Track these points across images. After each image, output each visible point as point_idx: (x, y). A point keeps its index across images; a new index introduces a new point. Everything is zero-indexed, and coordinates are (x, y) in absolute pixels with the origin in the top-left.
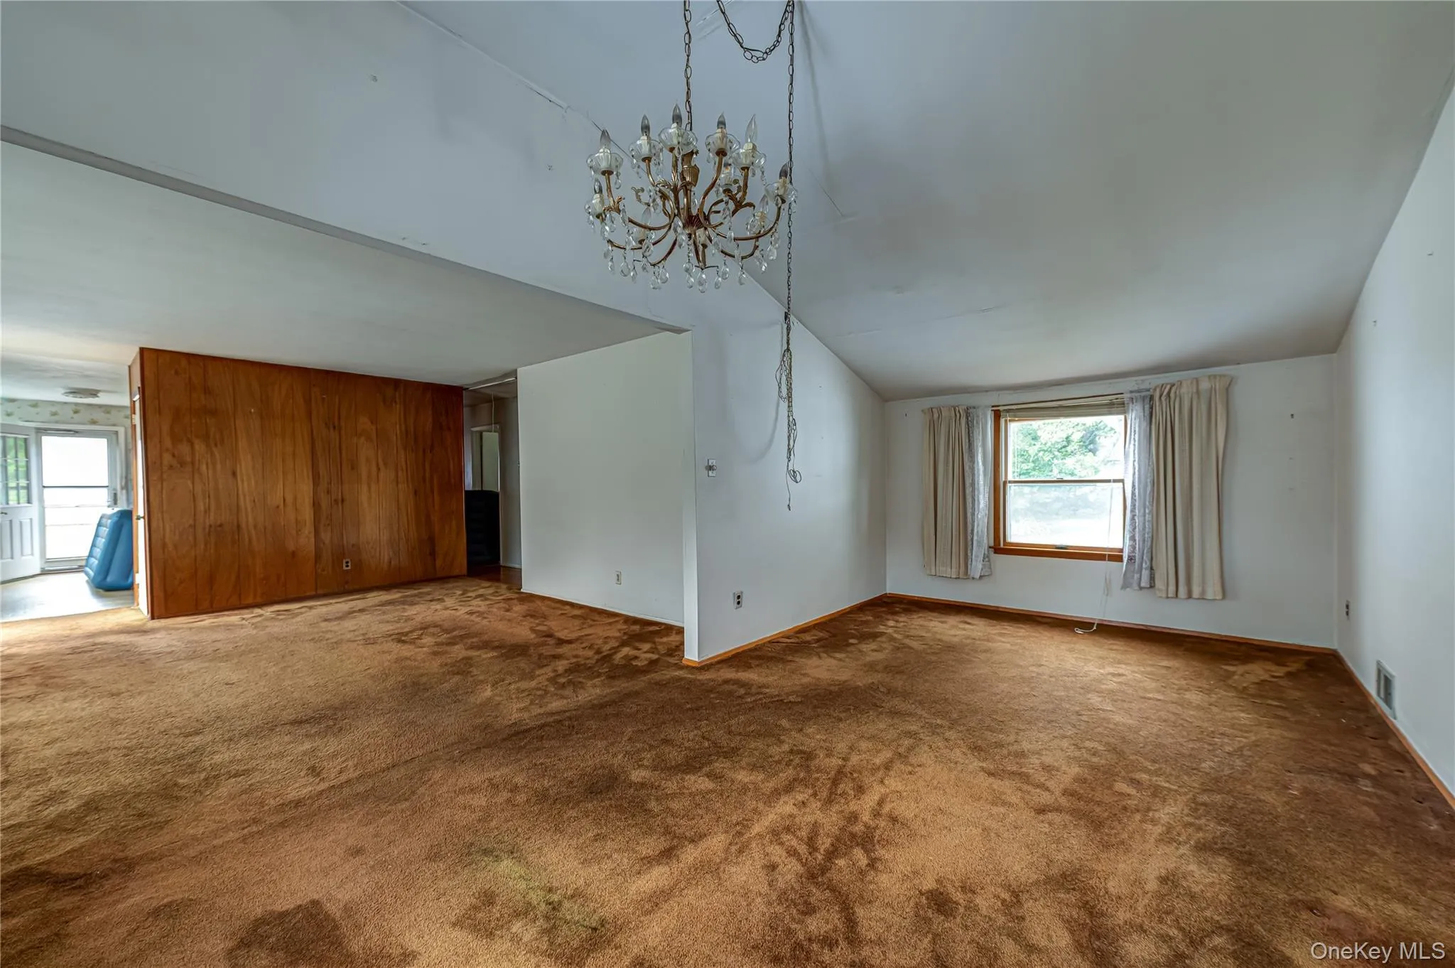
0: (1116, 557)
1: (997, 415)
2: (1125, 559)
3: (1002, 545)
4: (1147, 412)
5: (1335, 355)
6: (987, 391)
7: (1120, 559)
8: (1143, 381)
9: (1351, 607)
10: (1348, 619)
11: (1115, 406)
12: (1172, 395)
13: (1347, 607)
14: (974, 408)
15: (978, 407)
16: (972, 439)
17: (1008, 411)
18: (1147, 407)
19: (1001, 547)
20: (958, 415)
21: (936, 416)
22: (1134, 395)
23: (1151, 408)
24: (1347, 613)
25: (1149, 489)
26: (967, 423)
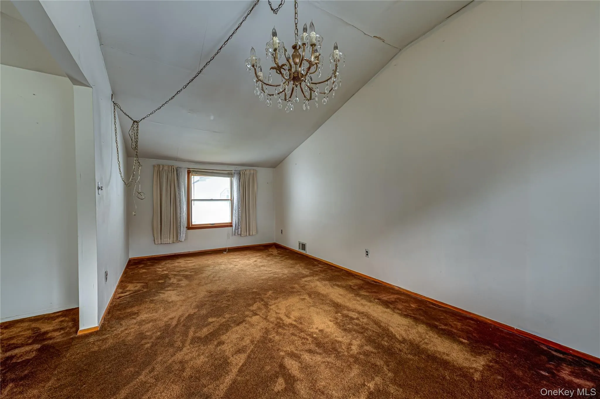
0: (230, 225)
1: (189, 172)
2: (234, 226)
3: (190, 226)
4: (239, 178)
5: (274, 169)
6: (184, 161)
7: (231, 226)
8: (237, 168)
9: (283, 231)
10: (282, 234)
11: (230, 174)
12: (245, 173)
13: (282, 231)
14: (180, 168)
15: (182, 168)
16: (179, 181)
17: (194, 171)
18: (239, 176)
19: (190, 227)
20: (173, 170)
21: (161, 169)
22: (235, 172)
23: (240, 177)
24: (282, 233)
25: (240, 202)
26: (177, 174)
